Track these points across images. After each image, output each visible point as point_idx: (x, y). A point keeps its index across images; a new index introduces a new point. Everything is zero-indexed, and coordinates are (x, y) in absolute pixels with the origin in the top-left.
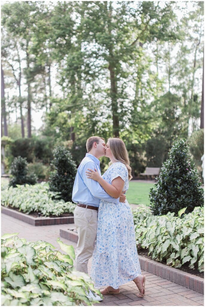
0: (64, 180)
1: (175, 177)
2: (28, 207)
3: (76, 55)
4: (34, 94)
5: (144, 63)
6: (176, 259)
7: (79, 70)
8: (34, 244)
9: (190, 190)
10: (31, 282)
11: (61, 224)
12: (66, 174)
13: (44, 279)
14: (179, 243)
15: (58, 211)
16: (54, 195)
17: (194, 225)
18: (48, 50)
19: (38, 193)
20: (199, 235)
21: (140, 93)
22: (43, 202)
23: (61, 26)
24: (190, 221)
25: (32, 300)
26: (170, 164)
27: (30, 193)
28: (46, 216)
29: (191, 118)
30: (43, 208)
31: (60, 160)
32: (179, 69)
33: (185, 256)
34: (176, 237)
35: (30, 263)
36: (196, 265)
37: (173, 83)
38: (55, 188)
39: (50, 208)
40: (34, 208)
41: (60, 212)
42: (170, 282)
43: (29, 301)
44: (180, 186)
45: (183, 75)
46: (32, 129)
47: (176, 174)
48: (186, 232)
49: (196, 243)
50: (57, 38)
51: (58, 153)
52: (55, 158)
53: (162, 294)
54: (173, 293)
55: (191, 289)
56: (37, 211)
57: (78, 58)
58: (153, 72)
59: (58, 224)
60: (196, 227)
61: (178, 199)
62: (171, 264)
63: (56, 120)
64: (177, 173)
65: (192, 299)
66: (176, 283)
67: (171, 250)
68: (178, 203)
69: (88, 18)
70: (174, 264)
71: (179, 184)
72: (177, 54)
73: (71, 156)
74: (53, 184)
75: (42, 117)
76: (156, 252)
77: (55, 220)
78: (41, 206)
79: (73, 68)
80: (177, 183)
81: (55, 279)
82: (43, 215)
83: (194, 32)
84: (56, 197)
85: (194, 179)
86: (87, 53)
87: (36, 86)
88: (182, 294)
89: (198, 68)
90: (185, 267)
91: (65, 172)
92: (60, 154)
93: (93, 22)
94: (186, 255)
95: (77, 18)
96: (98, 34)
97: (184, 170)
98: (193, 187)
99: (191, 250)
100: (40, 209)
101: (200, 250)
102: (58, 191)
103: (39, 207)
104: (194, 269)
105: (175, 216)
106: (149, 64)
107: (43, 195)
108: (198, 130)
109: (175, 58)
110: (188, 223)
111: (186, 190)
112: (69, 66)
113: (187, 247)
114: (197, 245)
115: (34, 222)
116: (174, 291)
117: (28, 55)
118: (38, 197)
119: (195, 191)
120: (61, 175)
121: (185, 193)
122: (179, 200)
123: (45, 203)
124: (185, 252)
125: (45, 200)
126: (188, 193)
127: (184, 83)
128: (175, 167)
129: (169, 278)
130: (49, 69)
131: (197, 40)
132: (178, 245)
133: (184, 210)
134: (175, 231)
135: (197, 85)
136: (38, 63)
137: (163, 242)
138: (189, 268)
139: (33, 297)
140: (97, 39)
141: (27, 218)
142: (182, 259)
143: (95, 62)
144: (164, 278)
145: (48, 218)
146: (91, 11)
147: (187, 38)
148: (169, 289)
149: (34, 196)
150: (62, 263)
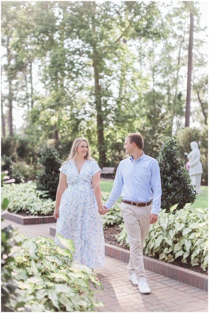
0: (51, 178)
1: (166, 174)
2: (15, 206)
3: (60, 52)
4: (15, 92)
5: (129, 61)
6: (169, 254)
7: (62, 67)
8: (35, 238)
9: (180, 187)
10: (34, 275)
11: (49, 222)
12: (53, 172)
13: (46, 272)
14: (172, 238)
15: (46, 210)
16: (42, 194)
17: (186, 220)
18: (29, 47)
19: (25, 192)
20: (191, 230)
21: (123, 91)
22: (31, 201)
23: (44, 22)
24: (182, 217)
25: (38, 292)
26: (161, 161)
27: (17, 193)
28: (34, 215)
29: (175, 117)
30: (31, 207)
31: (47, 158)
32: (164, 67)
33: (177, 251)
34: (169, 233)
35: (33, 257)
36: (189, 259)
37: (157, 81)
38: (43, 187)
39: (39, 207)
40: (21, 207)
41: (48, 211)
42: (163, 276)
43: (34, 292)
44: (171, 183)
45: (167, 73)
46: (13, 127)
47: (166, 171)
48: (179, 227)
49: (189, 238)
50: (40, 34)
51: (45, 152)
52: (43, 157)
53: (156, 287)
54: (167, 286)
55: (184, 282)
56: (25, 210)
57: (61, 55)
58: (137, 69)
59: (46, 223)
60: (187, 223)
61: (168, 196)
62: (164, 259)
63: (38, 118)
64: (168, 170)
65: (186, 291)
66: (169, 277)
67: (164, 245)
68: (169, 199)
69: (71, 14)
70: (166, 259)
71: (169, 181)
72: (161, 51)
73: (59, 154)
74: (40, 183)
75: (23, 116)
76: (149, 248)
77: (44, 218)
78: (29, 205)
79: (56, 65)
80: (167, 180)
81: (57, 271)
82: (31, 214)
83: (178, 29)
84: (43, 196)
85: (184, 176)
86: (71, 50)
87: (17, 83)
88: (176, 287)
89: (182, 65)
90: (178, 261)
91: (52, 170)
92: (47, 152)
93: (77, 18)
94: (178, 249)
95: (60, 14)
96: (82, 31)
97: (174, 168)
98: (184, 184)
99: (184, 245)
100: (28, 208)
101: (192, 244)
102: (46, 190)
103: (27, 206)
104: (186, 263)
105: (166, 212)
106: (133, 61)
107: (31, 194)
108: (183, 128)
109: (159, 56)
110: (180, 219)
111: (177, 187)
112: (52, 64)
113: (179, 241)
114: (189, 239)
115: (23, 221)
116: (167, 284)
117: (9, 51)
118: (25, 195)
119: (185, 188)
120: (49, 174)
121: (175, 190)
122: (170, 197)
123: (32, 202)
124: (177, 247)
125: (33, 199)
126: (178, 190)
127: (168, 81)
128: (166, 164)
129: (162, 272)
130: (31, 66)
131: (181, 37)
132: (171, 240)
133: (176, 206)
134: (168, 227)
135: (181, 83)
136: (19, 60)
137: (156, 238)
138: (182, 262)
139: (38, 289)
140: (81, 35)
141: (15, 217)
142: (175, 254)
143: (78, 59)
144: (157, 273)
145: (37, 217)
146: (74, 7)
147: (171, 35)
148: (163, 282)
149: (21, 195)
150: (62, 257)
